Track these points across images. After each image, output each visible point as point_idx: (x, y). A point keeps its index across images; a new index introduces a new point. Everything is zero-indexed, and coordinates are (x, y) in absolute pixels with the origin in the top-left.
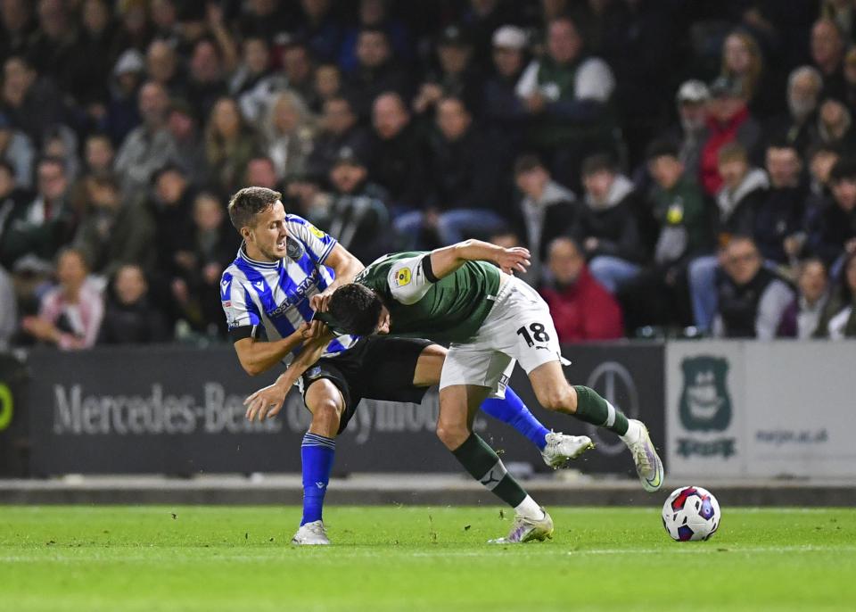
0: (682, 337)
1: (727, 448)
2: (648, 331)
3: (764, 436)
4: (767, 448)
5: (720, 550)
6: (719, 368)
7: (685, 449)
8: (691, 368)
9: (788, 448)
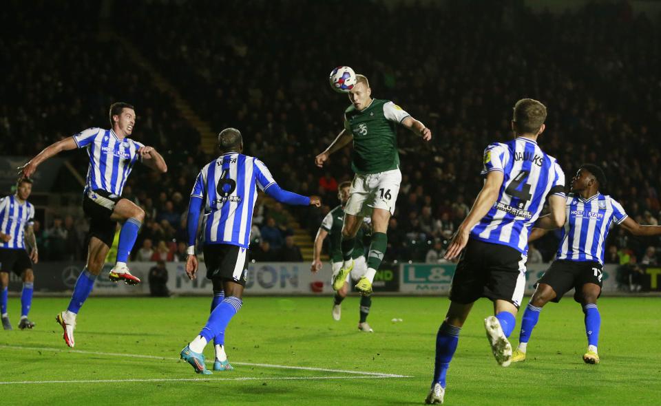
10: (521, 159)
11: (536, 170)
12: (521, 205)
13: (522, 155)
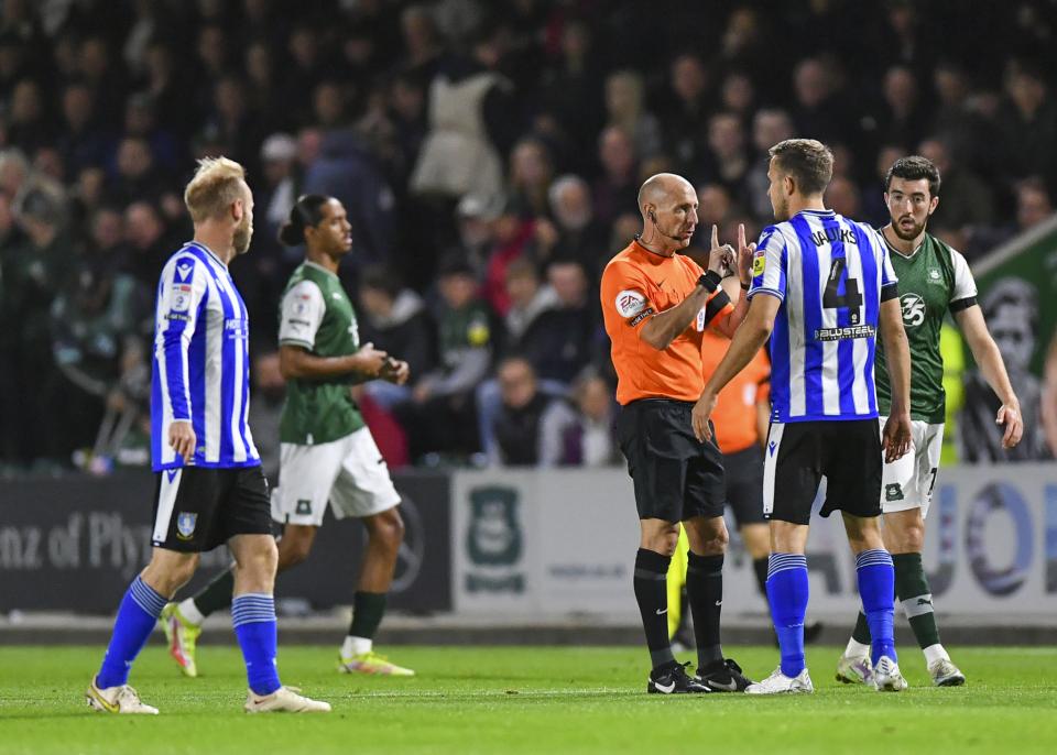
0: (469, 465)
1: (517, 585)
2: (433, 459)
3: (558, 572)
4: (562, 584)
5: (509, 693)
6: (507, 499)
7: (473, 585)
8: (479, 499)
9: (585, 584)
10: (825, 242)
11: (852, 252)
12: (854, 317)
13: (824, 235)
